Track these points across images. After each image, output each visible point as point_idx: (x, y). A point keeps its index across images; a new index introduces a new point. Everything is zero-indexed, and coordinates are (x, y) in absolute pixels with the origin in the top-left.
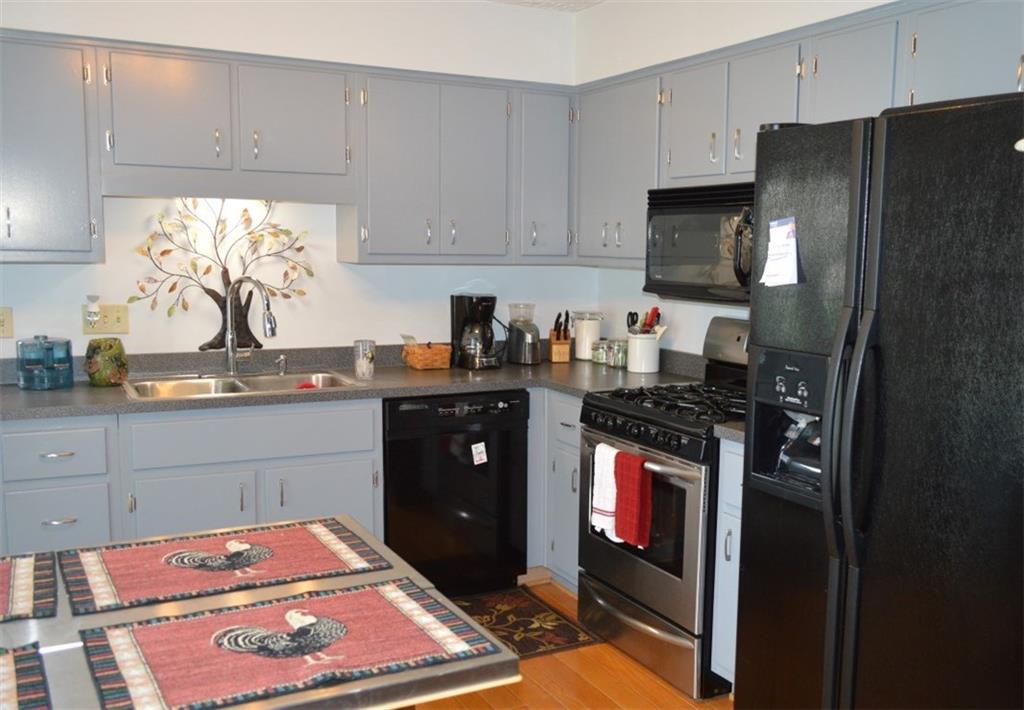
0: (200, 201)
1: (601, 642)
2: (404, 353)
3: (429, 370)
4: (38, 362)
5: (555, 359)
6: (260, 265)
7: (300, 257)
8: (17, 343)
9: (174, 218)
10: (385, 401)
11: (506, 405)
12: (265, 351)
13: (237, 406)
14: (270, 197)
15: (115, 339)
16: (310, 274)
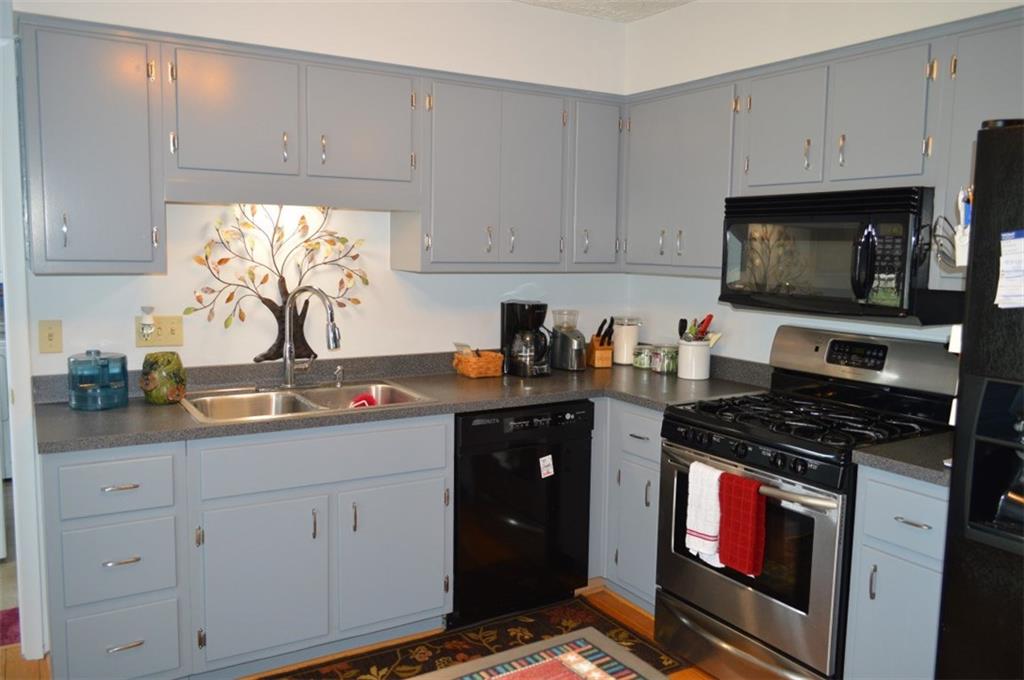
0: (258, 207)
1: (687, 667)
2: (455, 362)
3: (483, 379)
4: (90, 379)
5: (598, 364)
6: (315, 273)
7: (354, 266)
8: (69, 359)
9: (231, 225)
10: (457, 415)
11: (573, 417)
12: (320, 361)
13: (312, 426)
14: (326, 205)
15: (173, 353)
16: (366, 282)
